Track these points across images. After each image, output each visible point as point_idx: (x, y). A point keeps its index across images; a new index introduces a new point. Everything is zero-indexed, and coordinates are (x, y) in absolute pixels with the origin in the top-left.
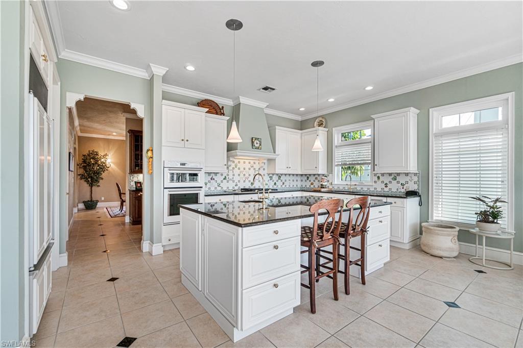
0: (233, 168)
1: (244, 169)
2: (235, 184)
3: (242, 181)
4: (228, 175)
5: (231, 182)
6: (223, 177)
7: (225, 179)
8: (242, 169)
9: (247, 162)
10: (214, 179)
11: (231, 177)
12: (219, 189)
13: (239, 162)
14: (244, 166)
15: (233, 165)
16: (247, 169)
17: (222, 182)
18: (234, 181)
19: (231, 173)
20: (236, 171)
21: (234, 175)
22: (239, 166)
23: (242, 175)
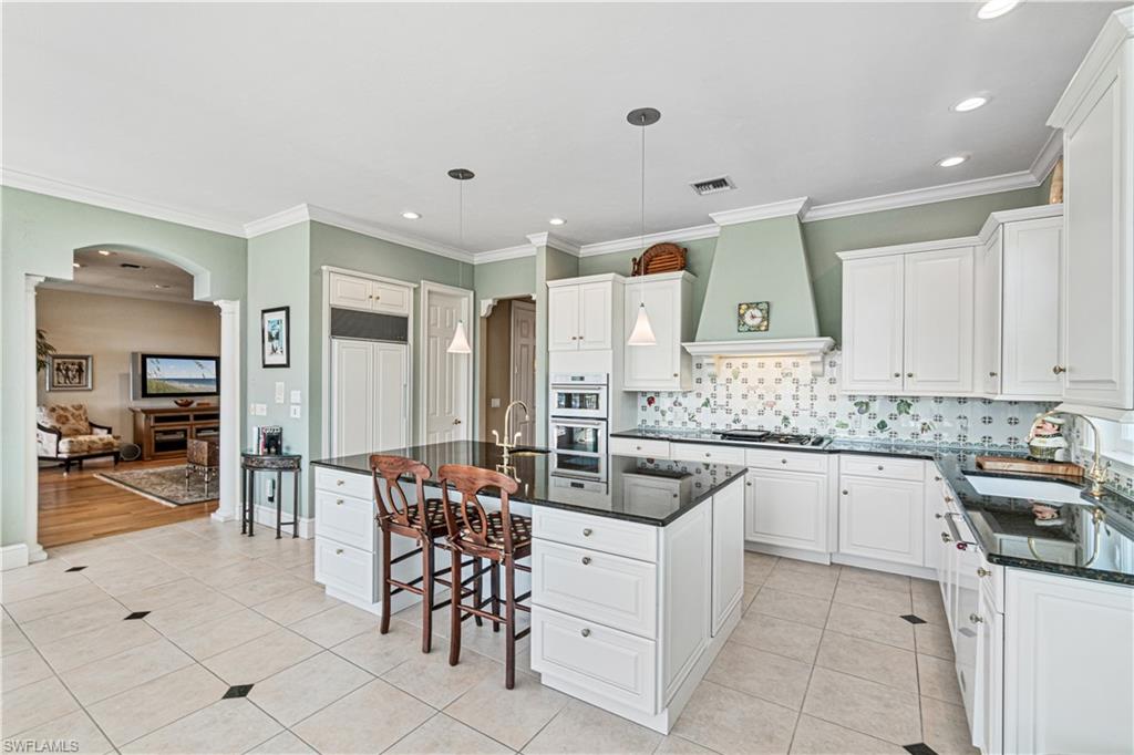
0: (729, 381)
1: (761, 381)
2: (732, 417)
3: (753, 412)
4: (714, 396)
5: (721, 413)
6: (703, 400)
7: (707, 404)
8: (753, 382)
9: (770, 362)
10: (680, 404)
11: (721, 400)
12: (692, 425)
13: (745, 366)
14: (761, 373)
15: (727, 373)
16: (770, 381)
17: (699, 410)
18: (729, 412)
19: (721, 392)
20: (737, 388)
21: (729, 396)
22: (743, 373)
23: (753, 397)
